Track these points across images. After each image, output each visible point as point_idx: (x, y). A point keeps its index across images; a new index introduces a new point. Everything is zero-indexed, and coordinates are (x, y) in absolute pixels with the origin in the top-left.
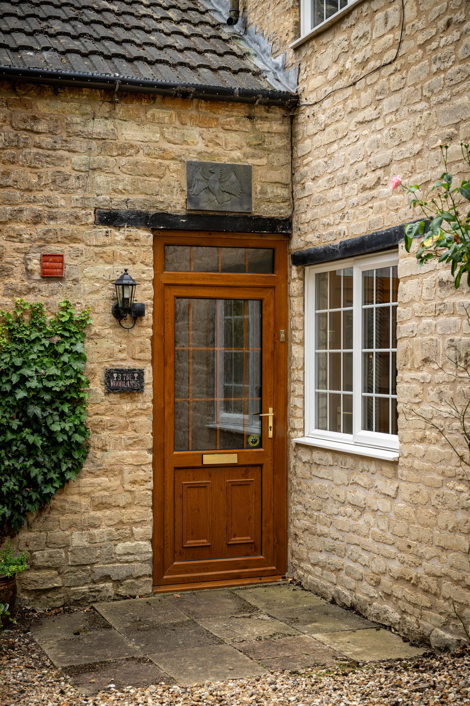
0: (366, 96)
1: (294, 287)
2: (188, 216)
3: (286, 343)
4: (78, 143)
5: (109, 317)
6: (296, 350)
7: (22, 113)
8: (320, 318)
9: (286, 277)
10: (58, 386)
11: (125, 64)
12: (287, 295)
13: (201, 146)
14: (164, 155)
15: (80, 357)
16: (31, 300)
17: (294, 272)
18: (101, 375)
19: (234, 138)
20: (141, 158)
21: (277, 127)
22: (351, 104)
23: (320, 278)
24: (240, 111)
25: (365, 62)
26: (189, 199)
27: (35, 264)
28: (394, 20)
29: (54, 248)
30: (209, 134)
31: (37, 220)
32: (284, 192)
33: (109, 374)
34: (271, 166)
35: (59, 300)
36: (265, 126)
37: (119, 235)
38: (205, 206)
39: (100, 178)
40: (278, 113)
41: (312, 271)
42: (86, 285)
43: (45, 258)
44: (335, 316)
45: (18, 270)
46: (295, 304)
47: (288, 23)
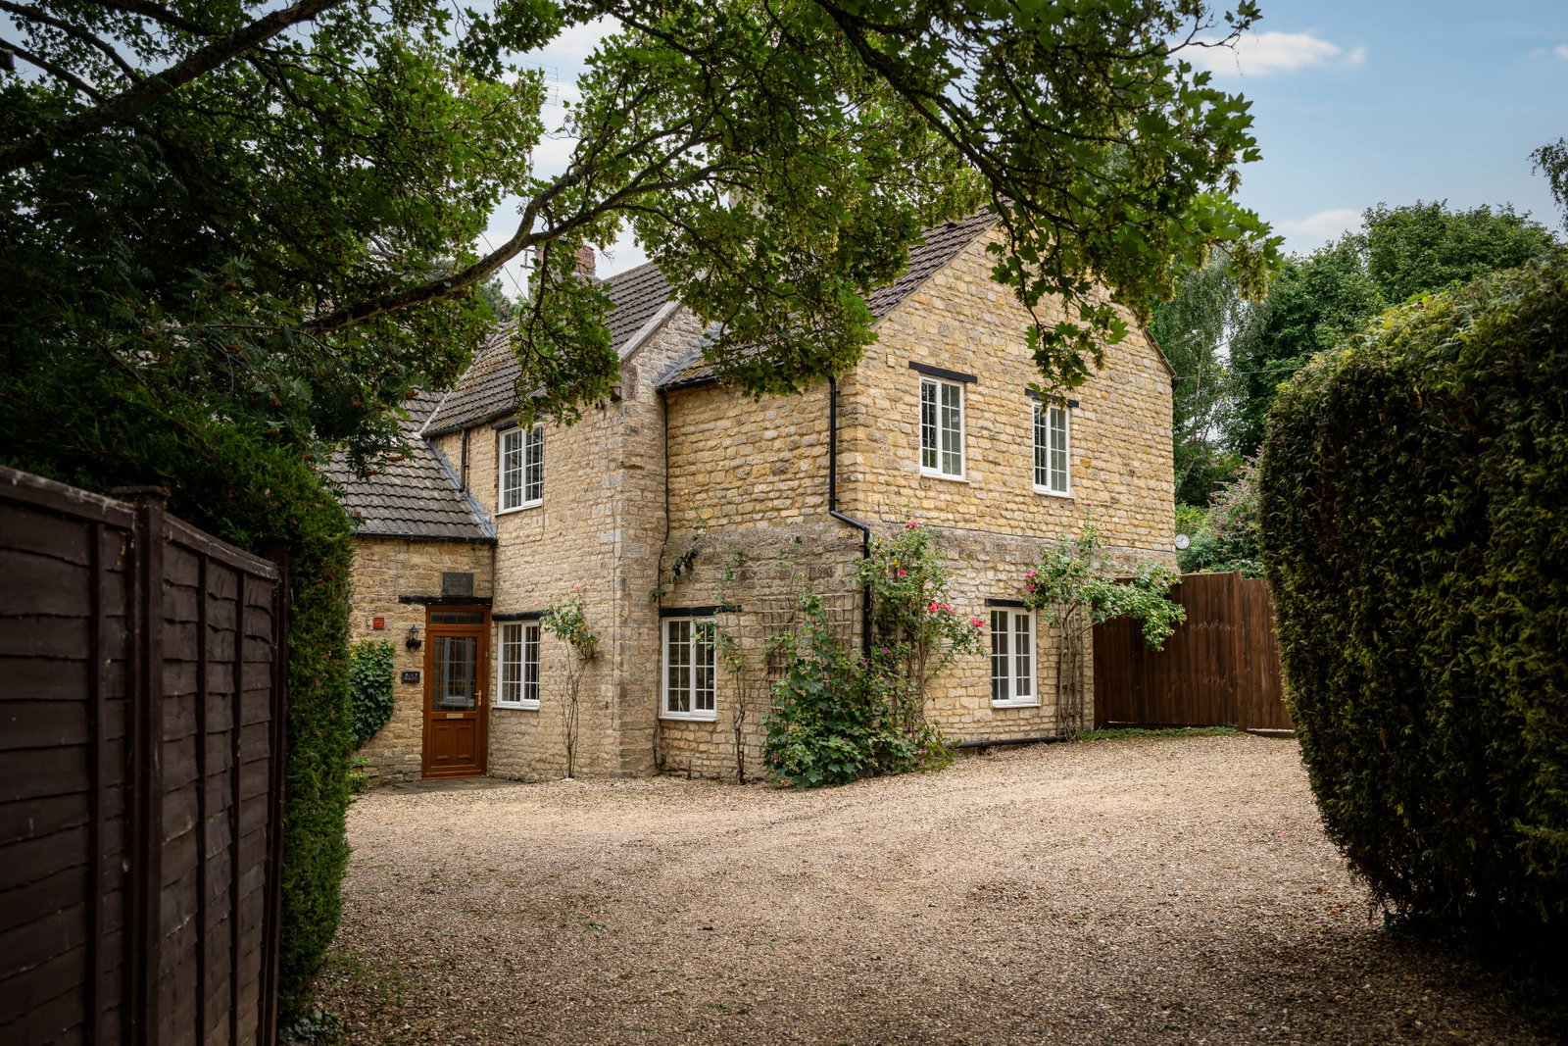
0: (529, 551)
1: (493, 631)
2: (443, 598)
3: (488, 660)
4: (392, 565)
5: (404, 647)
6: (493, 662)
7: (367, 552)
8: (505, 647)
9: (489, 627)
10: (381, 680)
11: (413, 525)
12: (489, 635)
13: (449, 564)
14: (432, 569)
15: (391, 666)
16: (368, 639)
17: (493, 624)
18: (400, 675)
19: (465, 560)
20: (421, 571)
21: (486, 553)
22: (523, 552)
23: (506, 627)
24: (468, 547)
25: (528, 536)
26: (444, 590)
27: (371, 623)
28: (541, 523)
29: (380, 615)
30: (453, 558)
31: (372, 601)
32: (489, 585)
33: (404, 674)
34: (483, 573)
35: (381, 639)
36: (480, 554)
37: (410, 608)
38: (451, 593)
39: (401, 581)
40: (487, 547)
41: (502, 624)
42: (394, 632)
43: (376, 619)
44: (513, 646)
45: (363, 625)
46: (493, 640)
47: (492, 502)
